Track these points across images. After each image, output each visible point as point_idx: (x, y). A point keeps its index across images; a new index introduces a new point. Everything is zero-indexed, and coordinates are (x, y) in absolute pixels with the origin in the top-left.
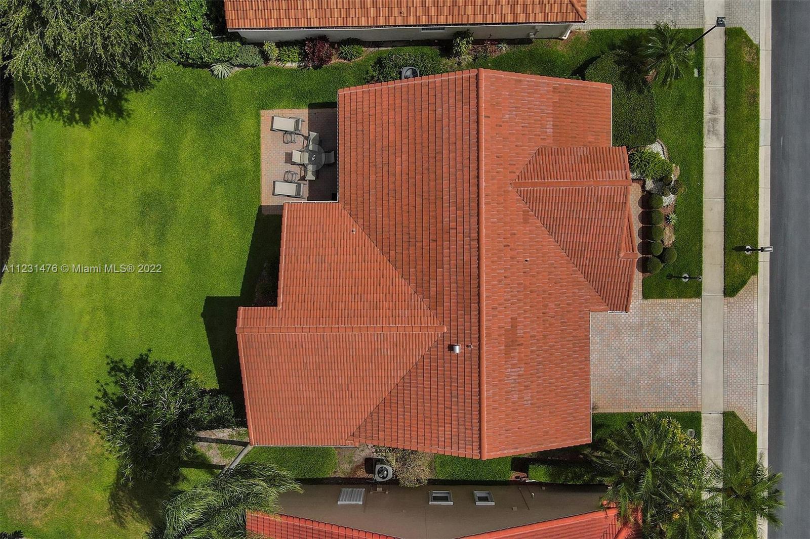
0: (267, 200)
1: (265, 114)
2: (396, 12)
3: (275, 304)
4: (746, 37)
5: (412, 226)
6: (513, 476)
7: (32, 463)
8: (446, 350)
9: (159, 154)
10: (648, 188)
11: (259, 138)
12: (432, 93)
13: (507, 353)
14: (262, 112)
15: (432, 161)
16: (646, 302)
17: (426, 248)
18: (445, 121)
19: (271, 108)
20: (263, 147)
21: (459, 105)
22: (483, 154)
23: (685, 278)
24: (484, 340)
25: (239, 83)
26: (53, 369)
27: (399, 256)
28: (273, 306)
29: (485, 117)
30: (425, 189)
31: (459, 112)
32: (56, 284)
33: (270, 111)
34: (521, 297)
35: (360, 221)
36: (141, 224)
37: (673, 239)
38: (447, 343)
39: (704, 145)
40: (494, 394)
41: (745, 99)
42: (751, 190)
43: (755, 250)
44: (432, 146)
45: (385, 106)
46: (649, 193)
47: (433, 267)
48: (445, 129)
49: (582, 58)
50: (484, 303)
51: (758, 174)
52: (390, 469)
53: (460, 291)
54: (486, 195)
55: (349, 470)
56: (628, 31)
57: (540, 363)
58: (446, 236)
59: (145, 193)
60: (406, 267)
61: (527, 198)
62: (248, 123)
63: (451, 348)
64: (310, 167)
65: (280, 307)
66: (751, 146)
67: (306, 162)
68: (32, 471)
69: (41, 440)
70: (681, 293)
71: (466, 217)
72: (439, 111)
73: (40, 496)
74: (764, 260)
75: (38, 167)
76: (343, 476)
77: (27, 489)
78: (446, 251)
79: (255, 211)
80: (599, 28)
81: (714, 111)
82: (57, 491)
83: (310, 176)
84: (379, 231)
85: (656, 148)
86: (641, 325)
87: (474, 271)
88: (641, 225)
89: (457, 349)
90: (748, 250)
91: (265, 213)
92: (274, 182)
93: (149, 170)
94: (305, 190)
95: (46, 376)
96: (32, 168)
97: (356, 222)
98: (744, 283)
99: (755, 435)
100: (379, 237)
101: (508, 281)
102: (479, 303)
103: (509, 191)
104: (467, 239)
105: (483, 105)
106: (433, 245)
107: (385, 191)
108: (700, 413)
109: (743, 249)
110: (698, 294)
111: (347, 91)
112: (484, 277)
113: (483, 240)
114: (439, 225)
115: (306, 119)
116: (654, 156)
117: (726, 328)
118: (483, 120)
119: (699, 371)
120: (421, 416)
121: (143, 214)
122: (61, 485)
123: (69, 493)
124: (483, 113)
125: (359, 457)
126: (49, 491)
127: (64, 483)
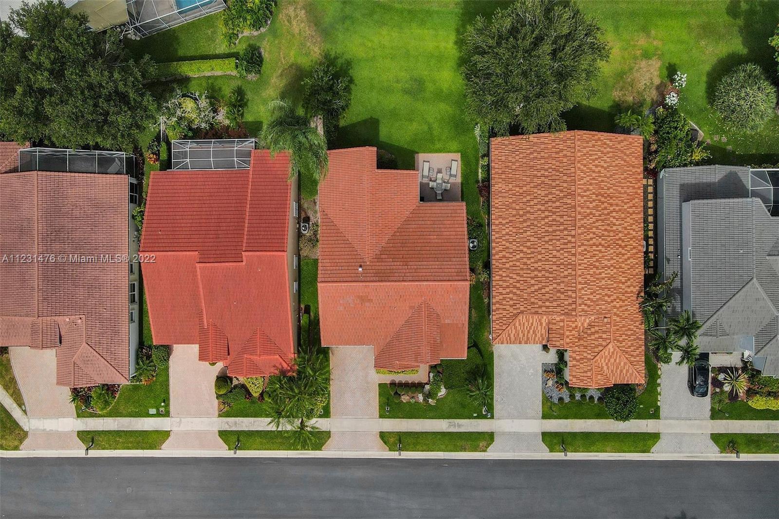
0: (421, 157)
1: (458, 156)
2: (497, 236)
3: (378, 168)
4: (490, 444)
5: (409, 245)
6: (303, 306)
7: (306, 12)
8: (360, 264)
9: (442, 91)
10: (426, 386)
11: (449, 152)
12: (462, 256)
13: (358, 297)
14: (460, 154)
15: (434, 256)
16: (377, 385)
17: (400, 253)
18: (450, 263)
19: (462, 160)
20: (444, 154)
21: (456, 270)
22: (437, 283)
23: (388, 409)
24: (364, 284)
25: (472, 141)
26: (348, 22)
27: (397, 238)
28: (377, 167)
29: (451, 285)
30: (423, 252)
31: (453, 270)
32: (384, 24)
33: (460, 159)
34: (381, 305)
35: (411, 216)
36: (411, 79)
37: (404, 402)
38: (362, 264)
39: (445, 420)
40: (343, 290)
41: (463, 443)
42: (425, 447)
43: (400, 449)
44: (440, 256)
45: (458, 229)
46: (424, 387)
47: (392, 256)
48: (447, 263)
49: (481, 346)
50: (378, 284)
51: (432, 451)
52: (306, 232)
53: (383, 271)
54: (420, 285)
55: (304, 207)
56: (493, 374)
57: (354, 315)
58: (405, 263)
59: (425, 82)
60: (392, 241)
61: (420, 307)
62: (454, 145)
63: (361, 266)
64: (435, 184)
65: (376, 170)
66: (443, 447)
67: (438, 181)
68: (303, 12)
69: (316, 17)
70: (381, 407)
71: (412, 274)
72: (454, 259)
73: (292, 17)
74: (394, 455)
75: (437, 12)
76: (302, 203)
77: (295, 10)
78: (398, 263)
79: (416, 150)
80: (495, 357)
81: (459, 426)
82: (294, 28)
83: (431, 184)
84: (407, 226)
85: (443, 392)
86: (368, 383)
87: (391, 278)
88: (410, 382)
89: (360, 269)
90: (399, 445)
91: (416, 155)
92: (429, 162)
93: (435, 84)
94: (425, 180)
95: (345, 18)
96: (437, 9)
97: (411, 213)
98: (385, 443)
99: (320, 450)
100: (404, 226)
101: (387, 297)
102: (379, 281)
103: (422, 297)
104: (403, 275)
105: (456, 283)
106: (401, 256)
107: (423, 230)
108: (330, 417)
109: (400, 442)
110: (381, 416)
111: (465, 207)
112: (388, 284)
113: (403, 283)
114: (409, 260)
115: (456, 181)
116: (440, 389)
117: (366, 433)
118: (449, 283)
119: (348, 417)
120: (333, 250)
121: (416, 80)
122: (297, 31)
123: (293, 36)
124: (452, 283)
125: (310, 214)
126: (294, 23)
127: (298, 32)
